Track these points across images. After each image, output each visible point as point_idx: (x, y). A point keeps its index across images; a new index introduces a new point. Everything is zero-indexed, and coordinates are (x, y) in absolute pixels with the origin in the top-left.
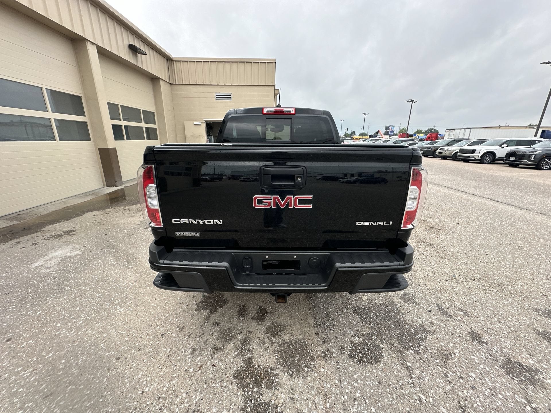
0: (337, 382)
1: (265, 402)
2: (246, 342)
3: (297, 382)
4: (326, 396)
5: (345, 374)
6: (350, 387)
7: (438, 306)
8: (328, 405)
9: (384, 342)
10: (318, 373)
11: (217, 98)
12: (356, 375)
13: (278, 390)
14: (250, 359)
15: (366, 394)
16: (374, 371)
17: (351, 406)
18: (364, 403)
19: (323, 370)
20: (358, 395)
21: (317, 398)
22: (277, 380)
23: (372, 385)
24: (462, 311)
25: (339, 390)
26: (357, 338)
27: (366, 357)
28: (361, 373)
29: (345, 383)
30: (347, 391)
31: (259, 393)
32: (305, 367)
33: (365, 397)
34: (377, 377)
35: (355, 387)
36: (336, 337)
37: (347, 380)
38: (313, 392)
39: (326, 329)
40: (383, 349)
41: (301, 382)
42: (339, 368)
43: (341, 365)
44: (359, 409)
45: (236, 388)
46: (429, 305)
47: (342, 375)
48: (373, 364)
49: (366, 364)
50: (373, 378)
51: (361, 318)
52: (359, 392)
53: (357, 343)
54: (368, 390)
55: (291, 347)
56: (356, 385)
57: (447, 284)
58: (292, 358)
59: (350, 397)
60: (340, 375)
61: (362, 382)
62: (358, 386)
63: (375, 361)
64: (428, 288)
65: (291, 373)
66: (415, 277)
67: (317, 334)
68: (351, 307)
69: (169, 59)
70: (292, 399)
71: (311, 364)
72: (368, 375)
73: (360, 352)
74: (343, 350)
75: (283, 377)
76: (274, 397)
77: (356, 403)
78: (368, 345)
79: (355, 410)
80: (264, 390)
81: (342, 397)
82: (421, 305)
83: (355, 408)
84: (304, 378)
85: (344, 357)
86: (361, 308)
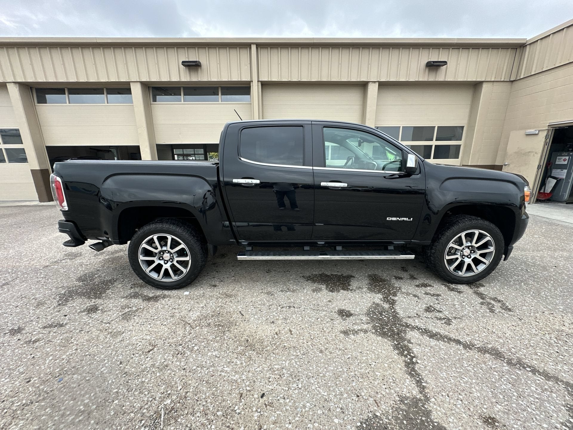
7: (62, 325)
24: (35, 342)
46: (69, 320)
57: (63, 357)
64: (83, 332)
66: (106, 330)
82: (76, 314)
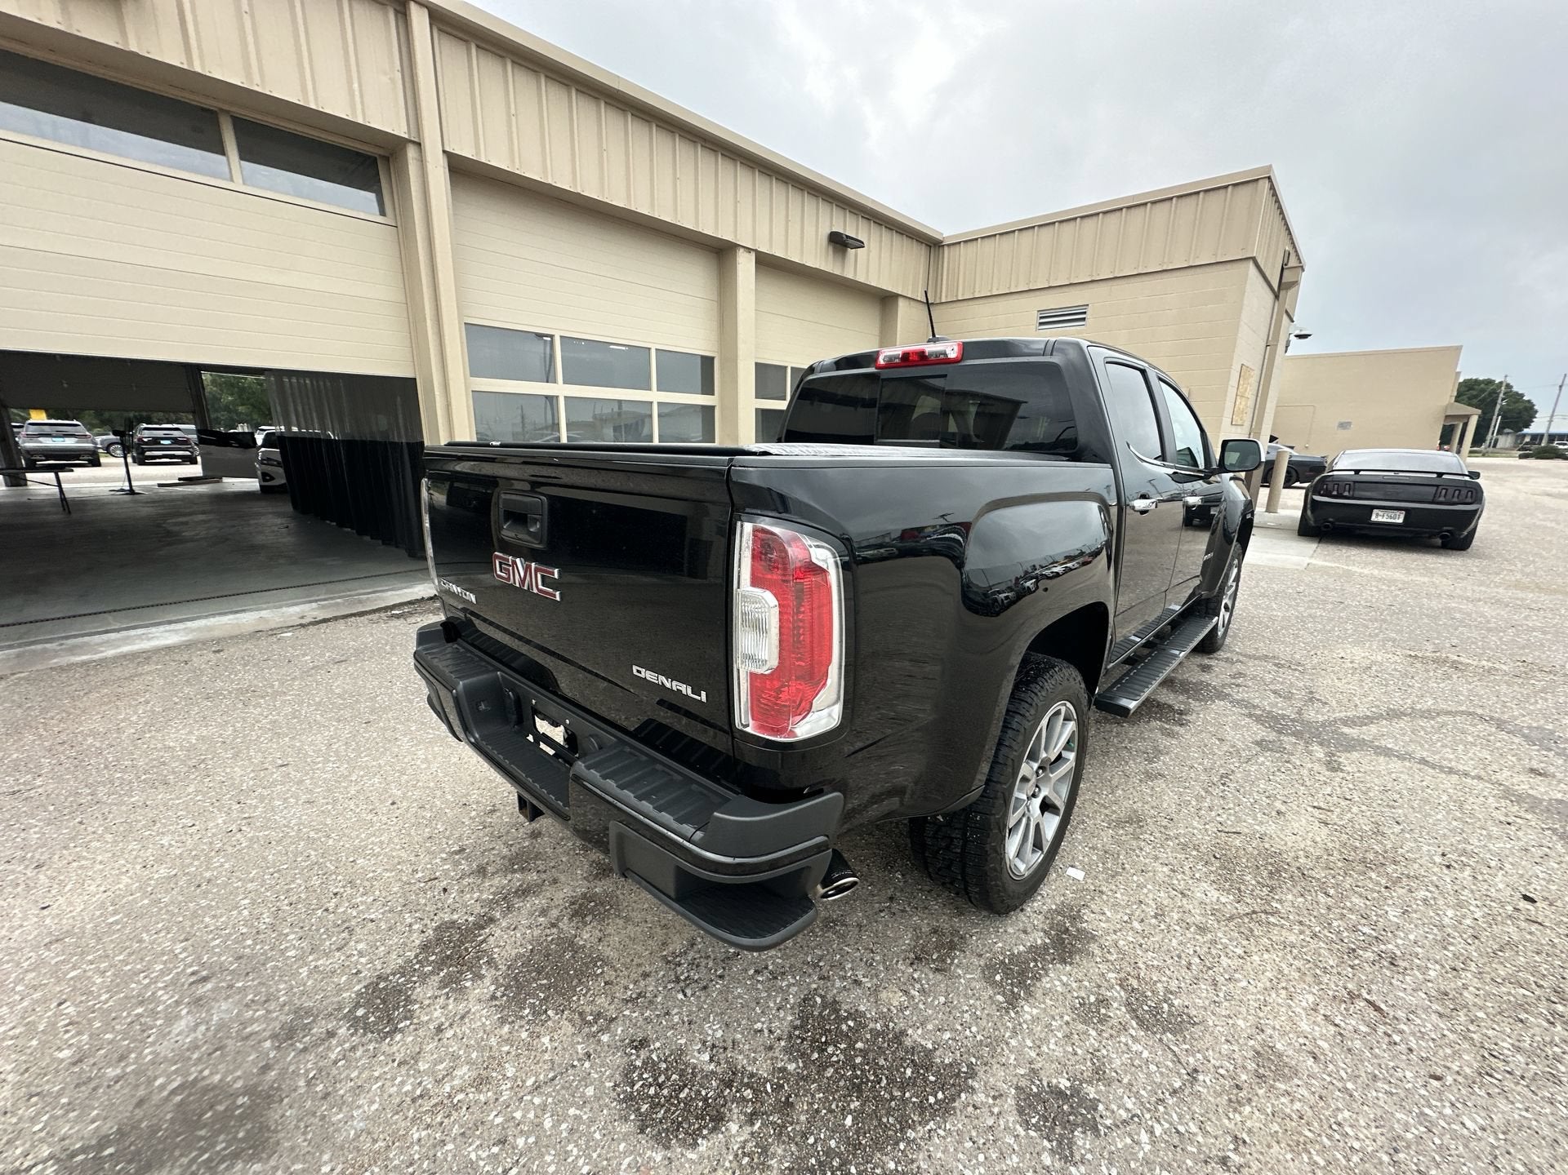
0: (530, 1082)
1: (409, 996)
2: (524, 892)
3: (483, 1016)
4: (480, 1082)
5: (563, 1088)
6: (531, 1115)
8: (461, 1096)
9: (752, 1124)
10: (531, 1035)
11: (1041, 324)
12: (578, 1112)
13: (448, 998)
14: (492, 920)
15: (532, 1160)
16: (622, 1146)
17: (478, 1143)
18: (504, 1166)
19: (546, 1040)
20: (521, 1142)
21: (465, 1069)
22: (468, 984)
23: (570, 1160)
25: (511, 1098)
26: (706, 1057)
27: (655, 1106)
28: (592, 1121)
29: (537, 1101)
30: (518, 1115)
31: (424, 978)
32: (532, 1006)
33: (522, 1161)
34: (605, 1163)
35: (540, 1125)
36: (667, 1013)
37: (550, 1100)
38: (474, 1055)
39: (678, 980)
40: (721, 1136)
41: (488, 1023)
42: (573, 1066)
43: (587, 1065)
44: (482, 1163)
45: (417, 942)
47: (556, 1082)
48: (642, 1131)
49: (632, 1117)
50: (595, 1155)
51: (796, 1028)
52: (532, 1140)
53: (687, 1065)
54: (548, 1158)
55: (568, 955)
56: (548, 1124)
58: (539, 973)
59: (503, 1128)
60: (553, 1079)
61: (564, 1134)
62: (545, 1131)
63: (660, 1133)
65: (499, 994)
67: (646, 975)
68: (814, 986)
69: (932, 245)
70: (439, 1030)
71: (546, 1011)
72: (597, 1136)
73: (660, 1086)
74: (636, 1048)
75: (481, 989)
76: (427, 1002)
77: (495, 1150)
78: (703, 1093)
79: (473, 1156)
80: (435, 980)
81: (495, 1113)
83: (480, 1153)
84: (503, 1021)
85: (618, 1059)
86: (837, 1011)
